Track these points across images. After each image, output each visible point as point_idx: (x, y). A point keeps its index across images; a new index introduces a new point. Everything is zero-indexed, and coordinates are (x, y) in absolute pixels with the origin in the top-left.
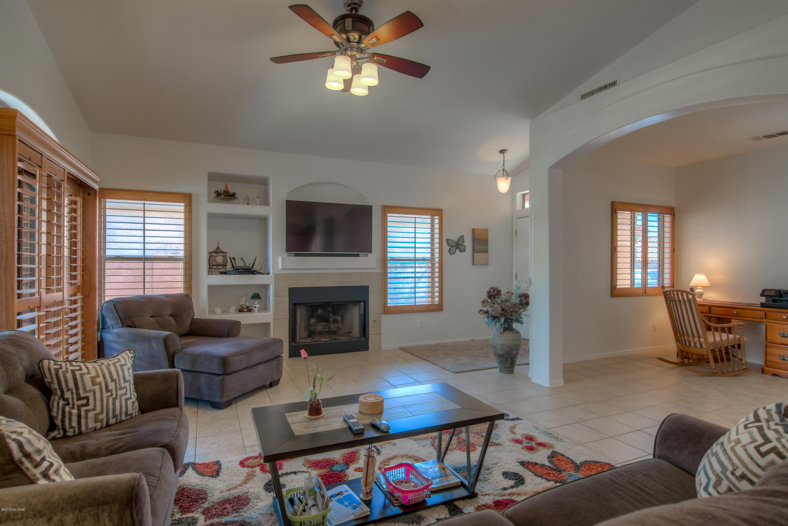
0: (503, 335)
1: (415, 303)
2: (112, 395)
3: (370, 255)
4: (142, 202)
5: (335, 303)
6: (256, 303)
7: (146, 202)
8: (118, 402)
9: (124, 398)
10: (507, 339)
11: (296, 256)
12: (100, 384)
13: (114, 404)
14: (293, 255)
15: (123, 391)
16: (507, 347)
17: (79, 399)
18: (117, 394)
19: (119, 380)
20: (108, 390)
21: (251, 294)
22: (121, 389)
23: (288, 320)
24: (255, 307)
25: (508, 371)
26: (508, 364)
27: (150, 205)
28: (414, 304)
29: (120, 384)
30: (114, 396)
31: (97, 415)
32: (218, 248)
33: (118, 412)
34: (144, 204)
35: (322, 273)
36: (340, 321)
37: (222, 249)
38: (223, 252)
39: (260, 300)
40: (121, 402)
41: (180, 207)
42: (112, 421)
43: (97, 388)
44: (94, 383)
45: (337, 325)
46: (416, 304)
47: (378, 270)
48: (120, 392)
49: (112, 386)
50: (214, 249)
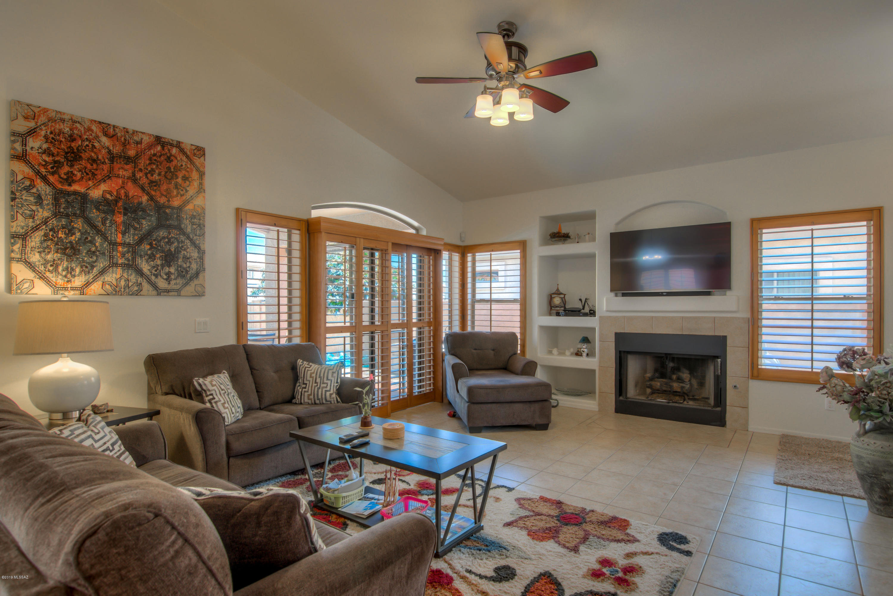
0: (862, 439)
1: (812, 368)
2: (317, 386)
3: (728, 293)
4: (489, 253)
5: (676, 356)
6: (584, 347)
7: (492, 253)
8: (320, 391)
9: (324, 390)
10: (868, 447)
11: (623, 296)
12: (313, 377)
13: (318, 392)
14: (621, 294)
15: (325, 385)
16: (869, 463)
17: (304, 384)
18: (320, 386)
19: (324, 378)
20: (316, 382)
21: (580, 338)
22: (323, 383)
23: (614, 369)
24: (583, 351)
25: (878, 510)
26: (876, 497)
27: (496, 255)
28: (810, 370)
29: (323, 381)
30: (318, 386)
31: (309, 395)
32: (558, 290)
33: (320, 397)
34: (491, 254)
35: (655, 317)
36: (687, 380)
37: (562, 290)
38: (561, 294)
39: (589, 345)
40: (322, 391)
41: (517, 253)
42: (317, 402)
43: (311, 379)
44: (311, 377)
45: (682, 385)
46: (814, 370)
47: (746, 314)
48: (322, 385)
49: (318, 380)
50: (554, 291)
